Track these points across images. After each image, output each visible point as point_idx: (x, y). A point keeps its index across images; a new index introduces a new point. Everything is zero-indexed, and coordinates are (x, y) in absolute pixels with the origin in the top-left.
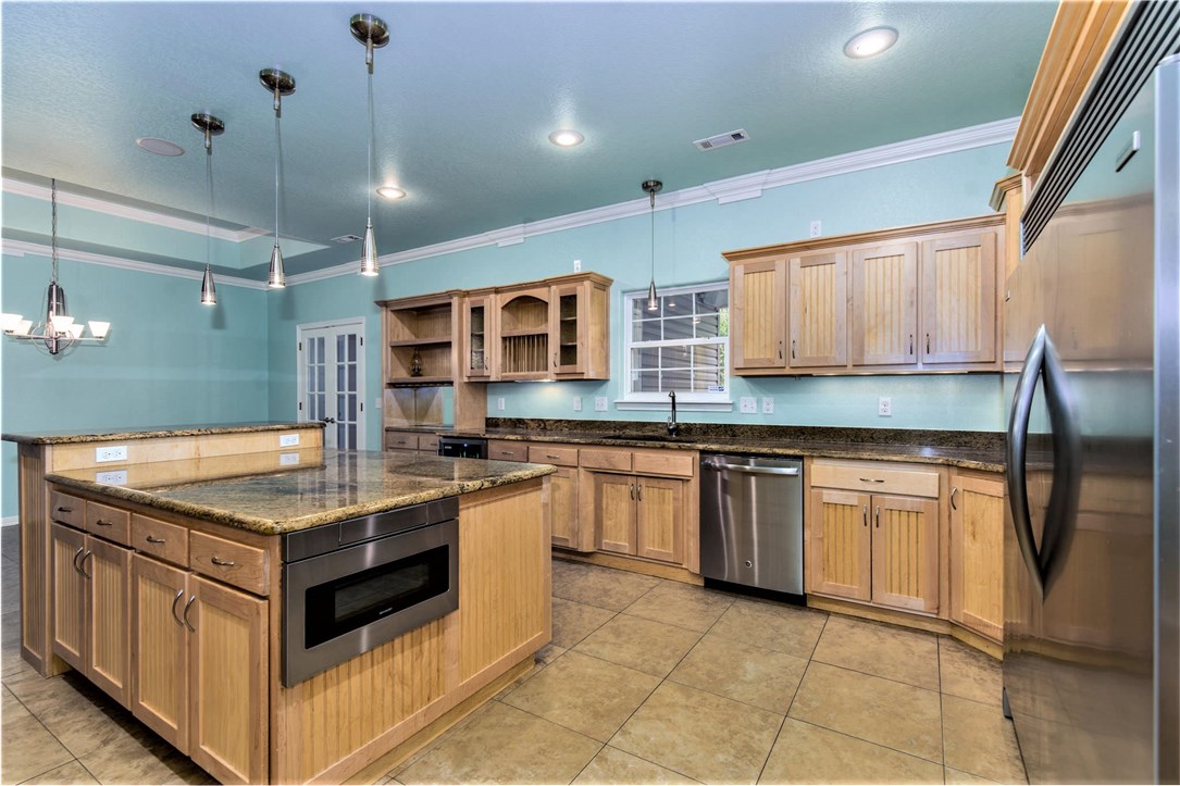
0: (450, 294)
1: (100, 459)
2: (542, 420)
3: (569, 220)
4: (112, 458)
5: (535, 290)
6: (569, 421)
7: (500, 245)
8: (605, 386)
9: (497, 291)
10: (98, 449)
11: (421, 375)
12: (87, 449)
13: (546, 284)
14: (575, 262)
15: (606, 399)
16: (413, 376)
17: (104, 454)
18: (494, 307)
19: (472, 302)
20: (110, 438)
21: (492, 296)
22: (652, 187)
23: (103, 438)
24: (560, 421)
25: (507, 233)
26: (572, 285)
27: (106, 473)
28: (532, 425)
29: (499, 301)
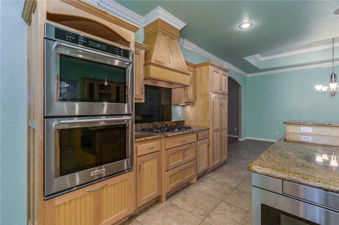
1: (302, 131)
4: (306, 131)
10: (301, 127)
12: (298, 127)
17: (303, 129)
20: (305, 124)
23: (302, 124)
27: (304, 136)
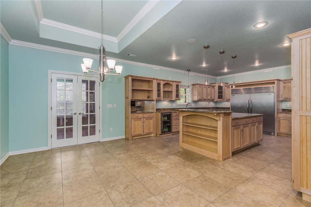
0: (154, 79)
2: (164, 109)
3: (167, 69)
5: (169, 82)
7: (154, 69)
8: (175, 102)
11: (149, 98)
13: (173, 82)
14: (170, 77)
15: (175, 104)
16: (147, 98)
18: (162, 83)
19: (158, 82)
21: (162, 81)
22: (189, 70)
24: (168, 108)
25: (156, 67)
26: (178, 83)
28: (162, 110)
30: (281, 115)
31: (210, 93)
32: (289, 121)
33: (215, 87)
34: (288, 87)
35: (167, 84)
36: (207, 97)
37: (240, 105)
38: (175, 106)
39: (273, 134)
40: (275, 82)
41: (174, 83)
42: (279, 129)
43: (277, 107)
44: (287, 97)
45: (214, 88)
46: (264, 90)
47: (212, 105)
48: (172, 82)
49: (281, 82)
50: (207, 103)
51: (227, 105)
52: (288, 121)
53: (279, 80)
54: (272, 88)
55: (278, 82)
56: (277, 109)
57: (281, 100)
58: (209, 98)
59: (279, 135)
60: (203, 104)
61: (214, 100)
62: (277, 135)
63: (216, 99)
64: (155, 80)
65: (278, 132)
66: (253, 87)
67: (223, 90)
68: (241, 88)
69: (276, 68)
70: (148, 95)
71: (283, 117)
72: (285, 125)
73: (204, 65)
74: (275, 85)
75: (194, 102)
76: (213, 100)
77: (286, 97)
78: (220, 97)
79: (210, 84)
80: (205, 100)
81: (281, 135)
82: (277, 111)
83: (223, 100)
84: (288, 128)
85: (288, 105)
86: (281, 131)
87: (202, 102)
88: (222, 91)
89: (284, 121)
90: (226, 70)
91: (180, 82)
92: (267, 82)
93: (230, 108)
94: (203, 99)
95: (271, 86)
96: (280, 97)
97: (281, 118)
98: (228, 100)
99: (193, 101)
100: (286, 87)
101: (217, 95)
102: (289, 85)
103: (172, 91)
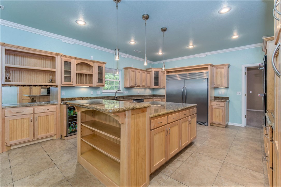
0: (57, 54)
5: (88, 62)
6: (90, 97)
7: (63, 41)
8: (99, 88)
9: (76, 59)
14: (91, 56)
15: (99, 91)
18: (74, 63)
19: (65, 59)
21: (74, 60)
24: (88, 97)
25: (66, 38)
26: (101, 64)
28: (78, 99)
29: (75, 62)
30: (214, 104)
31: (145, 79)
32: (222, 110)
33: (151, 73)
34: (220, 73)
35: (83, 64)
36: (141, 83)
37: (174, 93)
38: (99, 94)
39: (206, 124)
40: (208, 67)
41: (95, 63)
42: (212, 119)
43: (210, 95)
44: (220, 84)
45: (149, 74)
46: (198, 76)
47: (148, 92)
48: (92, 63)
49: (213, 67)
50: (143, 90)
51: (162, 92)
52: (220, 110)
53: (212, 66)
54: (205, 74)
55: (212, 67)
56: (210, 97)
57: (214, 87)
58: (144, 84)
59: (212, 124)
60: (138, 91)
61: (150, 87)
62: (210, 125)
63: (153, 86)
64: (59, 57)
65: (211, 122)
66: (188, 73)
67: (159, 76)
68: (177, 74)
69: (209, 53)
70: (50, 78)
71: (216, 105)
72: (218, 114)
73: (133, 42)
74: (208, 71)
75: (127, 89)
76: (148, 87)
77: (218, 84)
78: (156, 83)
79: (146, 69)
80: (139, 86)
81: (213, 125)
82: (210, 99)
83: (159, 87)
84: (220, 118)
85: (219, 92)
86: (214, 121)
87: (137, 89)
88: (158, 78)
89: (216, 110)
90: (160, 53)
91: (105, 63)
92: (201, 67)
93: (165, 95)
94: (136, 86)
95: (204, 71)
96: (213, 84)
97: (214, 106)
98: (164, 88)
99: (125, 88)
100: (219, 73)
101: (153, 81)
102: (221, 71)
103: (92, 75)
